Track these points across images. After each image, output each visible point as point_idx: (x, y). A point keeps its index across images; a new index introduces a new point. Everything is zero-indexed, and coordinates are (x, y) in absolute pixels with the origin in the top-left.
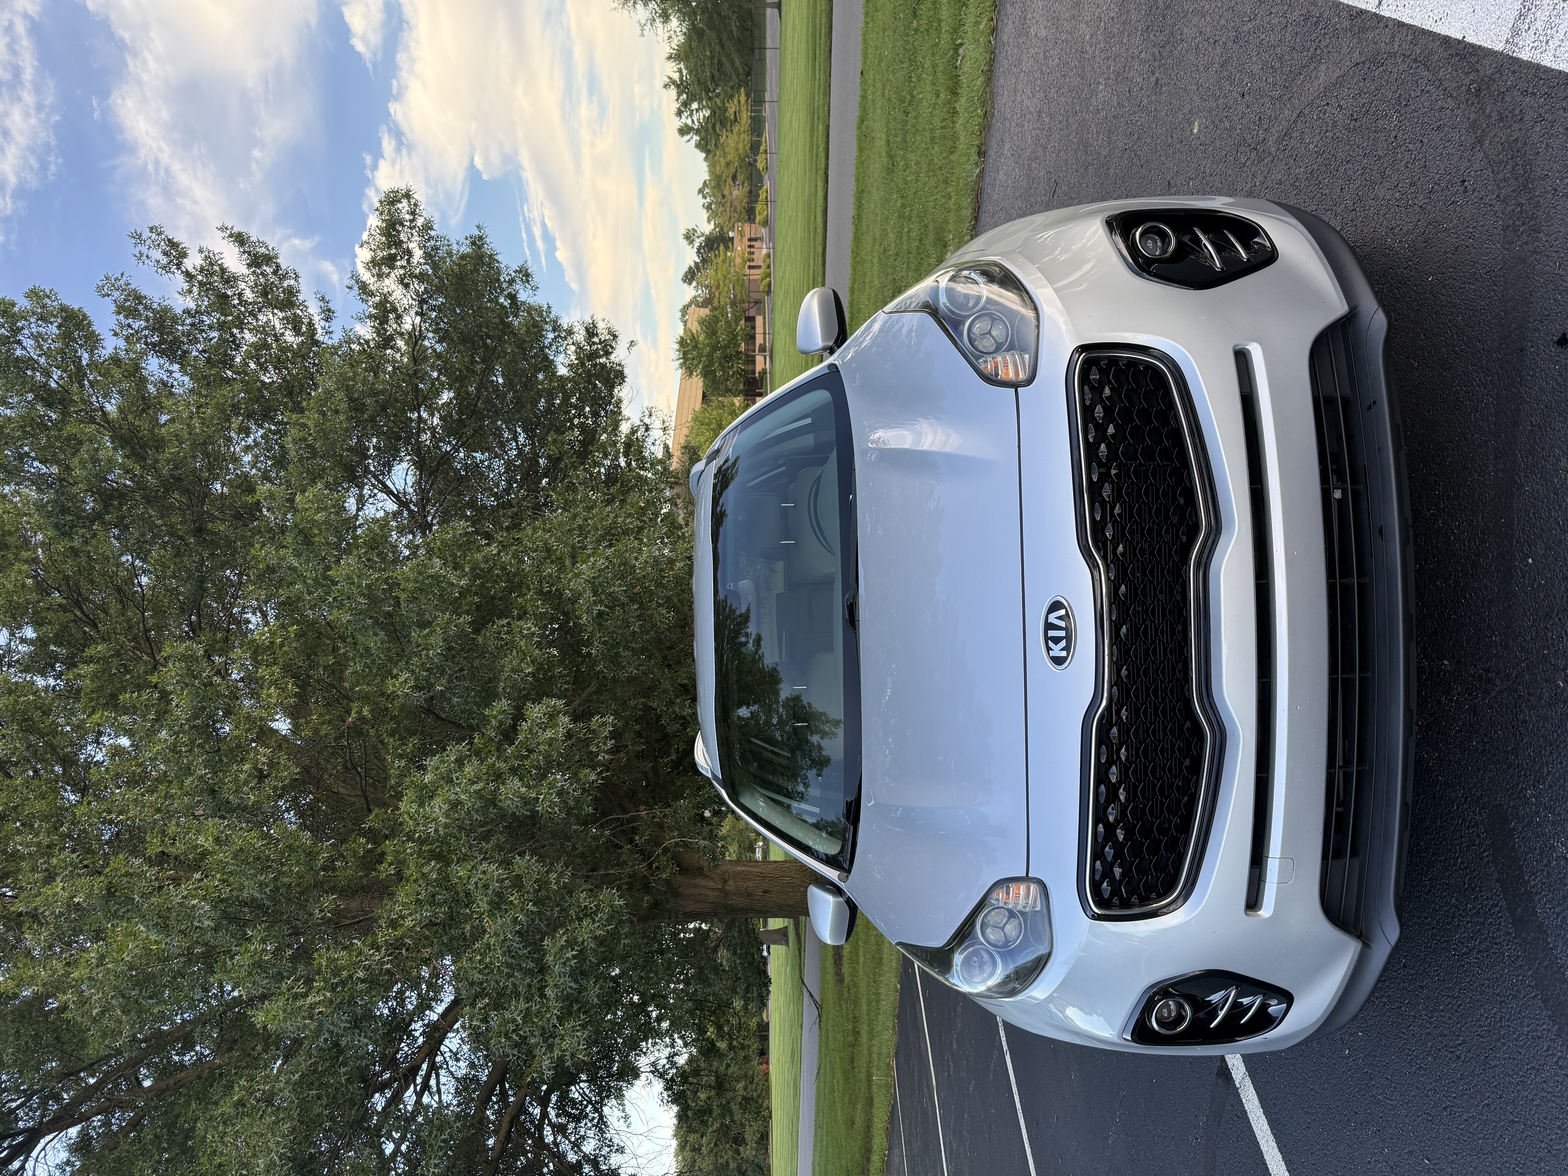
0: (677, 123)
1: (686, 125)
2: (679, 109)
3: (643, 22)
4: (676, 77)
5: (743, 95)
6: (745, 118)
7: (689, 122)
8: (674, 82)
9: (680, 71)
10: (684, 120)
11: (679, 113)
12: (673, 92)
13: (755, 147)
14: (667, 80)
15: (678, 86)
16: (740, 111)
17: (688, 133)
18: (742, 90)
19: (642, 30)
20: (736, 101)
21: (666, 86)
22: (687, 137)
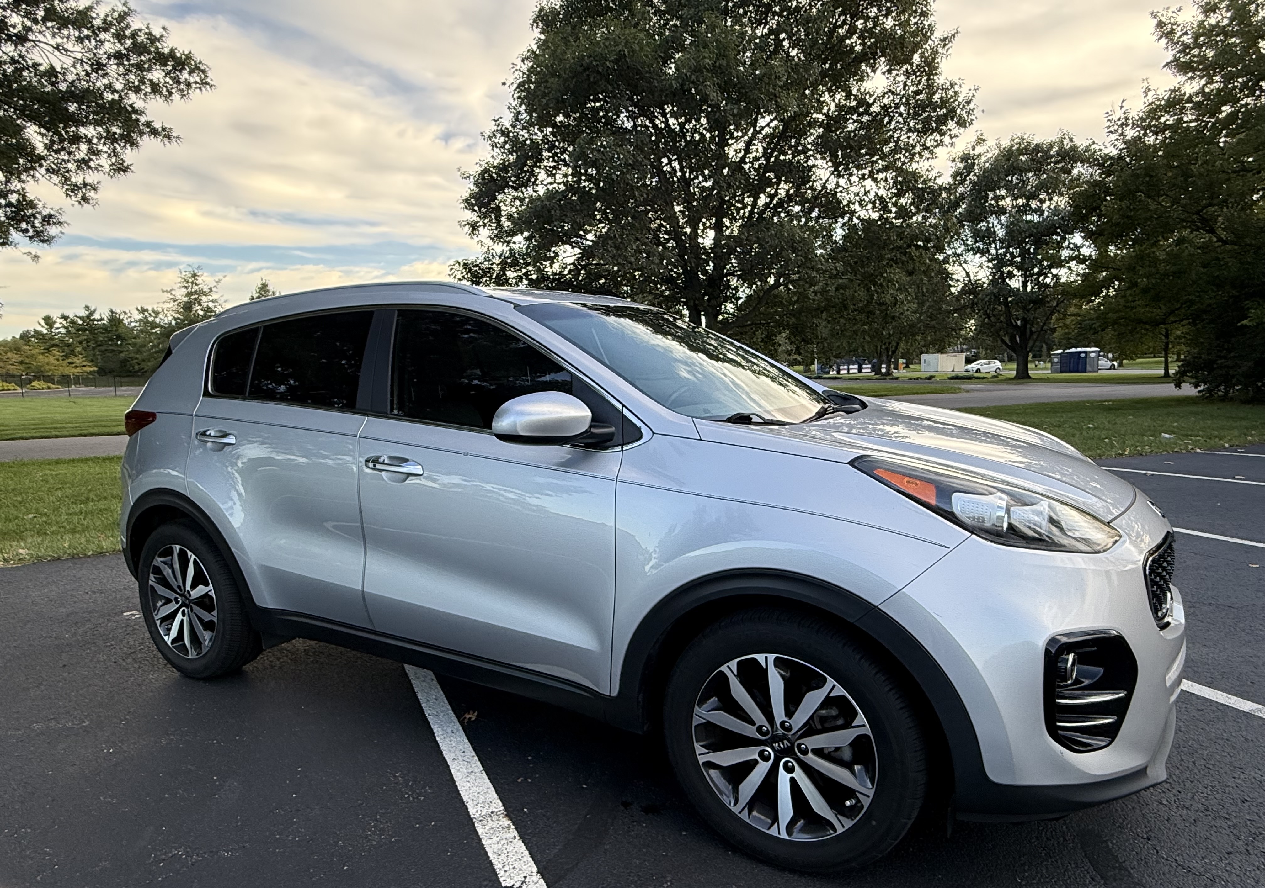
0: (55, 315)
1: (55, 322)
2: (68, 317)
3: (173, 292)
4: (96, 316)
5: (92, 369)
6: (71, 371)
7: (57, 325)
8: (91, 314)
9: (102, 319)
10: (59, 320)
11: (64, 317)
12: (83, 313)
13: (49, 379)
14: (93, 309)
15: (88, 317)
16: (76, 367)
17: (47, 324)
18: (96, 369)
19: (167, 291)
20: (84, 363)
21: (87, 308)
22: (43, 322)
